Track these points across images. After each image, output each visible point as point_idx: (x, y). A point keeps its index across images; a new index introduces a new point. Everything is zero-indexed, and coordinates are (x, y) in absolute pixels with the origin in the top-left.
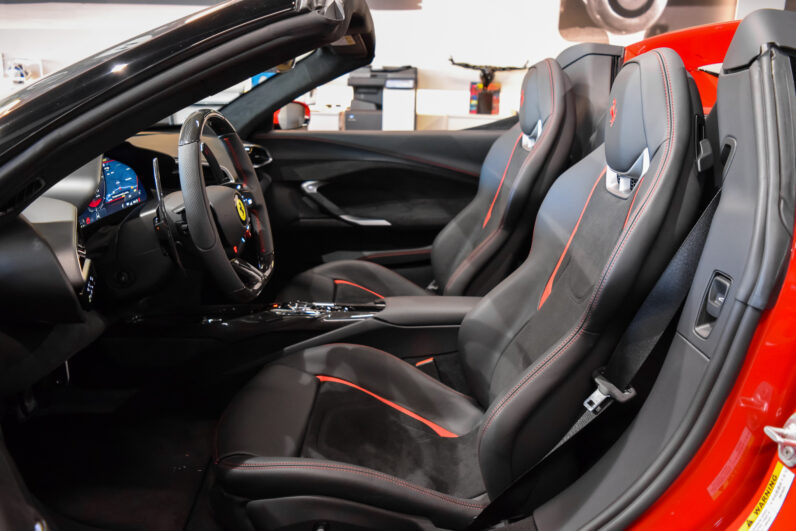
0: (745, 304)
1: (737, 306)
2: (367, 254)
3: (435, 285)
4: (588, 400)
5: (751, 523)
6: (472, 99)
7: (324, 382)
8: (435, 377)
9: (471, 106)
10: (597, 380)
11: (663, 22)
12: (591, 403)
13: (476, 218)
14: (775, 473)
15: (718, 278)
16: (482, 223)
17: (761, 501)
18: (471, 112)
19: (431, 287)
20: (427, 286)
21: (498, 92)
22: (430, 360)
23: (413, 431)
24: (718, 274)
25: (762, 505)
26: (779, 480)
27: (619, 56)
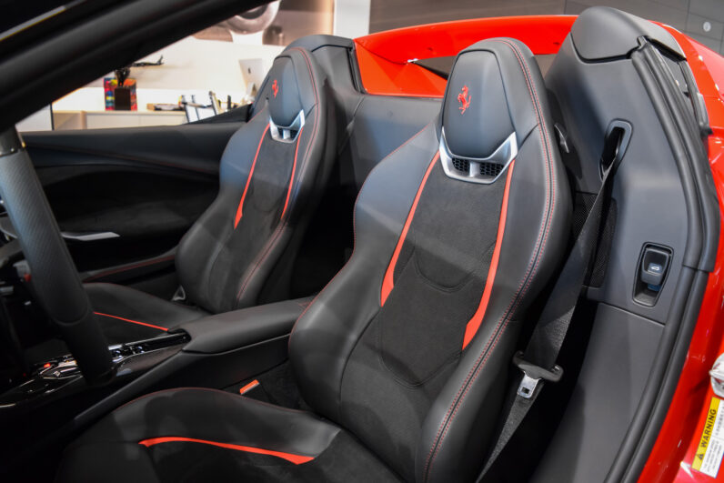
0: (695, 270)
1: (686, 272)
2: (92, 273)
3: (181, 295)
4: (521, 389)
5: (701, 457)
6: (107, 95)
7: (152, 447)
8: (264, 401)
9: (107, 102)
10: (521, 366)
11: (277, 24)
12: (527, 391)
13: (224, 218)
14: (712, 407)
15: (648, 250)
16: (233, 222)
17: (704, 434)
18: (107, 108)
19: (176, 298)
20: (172, 297)
21: (134, 87)
22: (254, 384)
23: (271, 470)
24: (649, 246)
25: (707, 438)
26: (719, 413)
27: (351, 49)
